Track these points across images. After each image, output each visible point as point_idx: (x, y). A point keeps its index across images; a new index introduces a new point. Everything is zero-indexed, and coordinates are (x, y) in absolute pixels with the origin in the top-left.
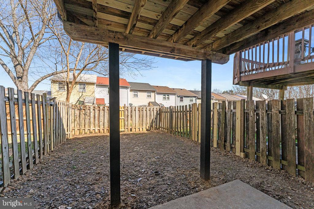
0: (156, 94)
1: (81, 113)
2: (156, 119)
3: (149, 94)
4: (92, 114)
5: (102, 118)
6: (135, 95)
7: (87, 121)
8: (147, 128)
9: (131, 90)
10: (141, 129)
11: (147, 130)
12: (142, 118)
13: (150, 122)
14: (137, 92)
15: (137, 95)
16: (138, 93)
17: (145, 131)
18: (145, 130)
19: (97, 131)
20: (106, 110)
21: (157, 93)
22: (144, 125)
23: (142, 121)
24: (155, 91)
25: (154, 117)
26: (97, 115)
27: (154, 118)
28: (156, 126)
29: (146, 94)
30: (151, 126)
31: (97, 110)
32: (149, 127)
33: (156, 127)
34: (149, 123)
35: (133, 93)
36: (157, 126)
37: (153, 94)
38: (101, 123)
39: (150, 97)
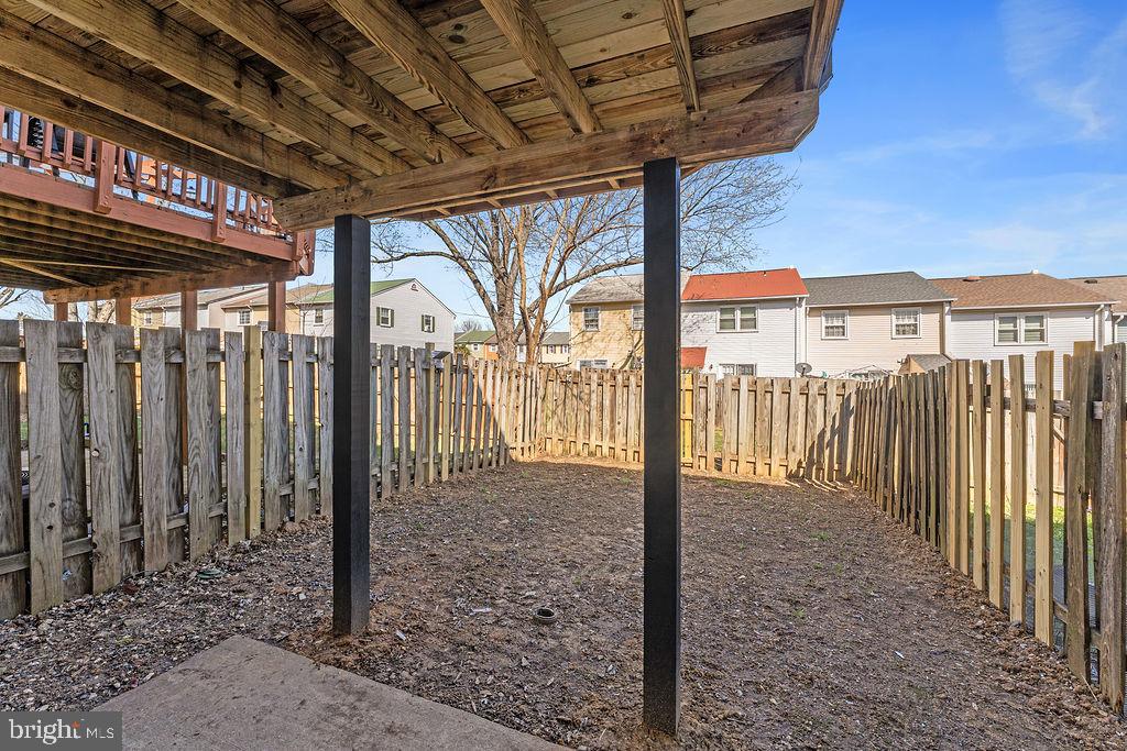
0: (948, 318)
1: (569, 393)
2: (841, 432)
3: (906, 322)
4: (594, 396)
5: (620, 412)
6: (832, 327)
7: (581, 418)
8: (793, 467)
9: (812, 312)
10: (760, 468)
11: (790, 476)
12: (766, 424)
13: (809, 445)
14: (843, 315)
15: (843, 327)
16: (848, 318)
17: (779, 477)
18: (783, 473)
19: (606, 450)
20: (634, 386)
21: (953, 312)
22: (775, 451)
23: (766, 434)
24: (941, 304)
25: (829, 423)
26: (607, 403)
27: (828, 429)
28: (839, 463)
29: (889, 321)
30: (812, 461)
31: (609, 384)
32: (800, 462)
33: (841, 470)
34: (799, 447)
35: (821, 322)
36: (842, 462)
37: (928, 322)
38: (619, 428)
39: (915, 332)
